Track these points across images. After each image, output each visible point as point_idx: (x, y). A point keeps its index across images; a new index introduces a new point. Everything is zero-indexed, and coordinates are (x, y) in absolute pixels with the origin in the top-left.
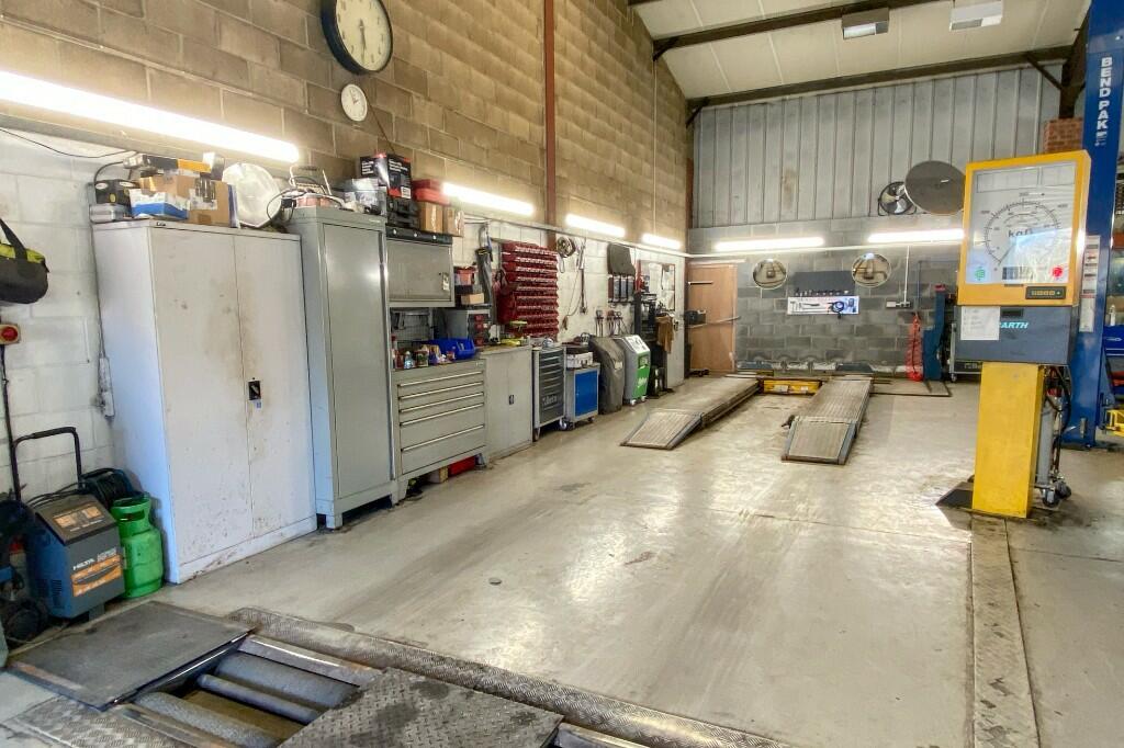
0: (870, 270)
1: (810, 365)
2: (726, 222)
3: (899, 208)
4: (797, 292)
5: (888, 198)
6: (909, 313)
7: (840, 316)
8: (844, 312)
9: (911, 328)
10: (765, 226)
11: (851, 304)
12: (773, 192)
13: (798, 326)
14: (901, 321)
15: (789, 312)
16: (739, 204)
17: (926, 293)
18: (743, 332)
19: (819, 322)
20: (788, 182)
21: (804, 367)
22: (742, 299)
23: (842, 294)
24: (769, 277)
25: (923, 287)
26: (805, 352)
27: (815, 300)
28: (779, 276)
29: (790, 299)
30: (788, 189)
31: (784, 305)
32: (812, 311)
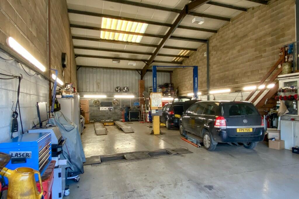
0: (114, 102)
1: (105, 120)
2: (85, 91)
3: (119, 91)
4: (102, 106)
5: (117, 89)
6: (122, 110)
7: (110, 111)
8: (111, 110)
9: (122, 112)
10: (94, 92)
11: (112, 108)
12: (95, 86)
13: (102, 113)
14: (120, 111)
15: (100, 110)
16: (88, 88)
17: (124, 106)
18: (91, 114)
19: (106, 112)
20: (98, 84)
22: (90, 107)
23: (110, 107)
24: (95, 103)
25: (124, 105)
26: (104, 118)
27: (105, 108)
28: (97, 103)
29: (100, 107)
30: (98, 86)
31: (99, 108)
32: (105, 110)
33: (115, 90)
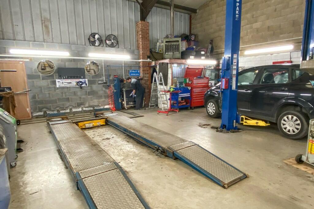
0: (88, 68)
1: (71, 109)
3: (97, 43)
4: (60, 77)
5: (92, 39)
6: (106, 85)
7: (81, 88)
8: (83, 86)
9: (107, 90)
10: (36, 42)
11: (85, 83)
12: (39, 27)
13: (62, 93)
14: (104, 89)
15: (58, 86)
17: (111, 78)
18: (34, 97)
19: (72, 90)
20: (46, 23)
21: (68, 111)
22: (30, 80)
23: (81, 78)
24: (42, 69)
25: (110, 76)
26: (68, 104)
27: (69, 81)
28: (48, 69)
29: (57, 80)
30: (47, 27)
31: (54, 83)
32: (68, 85)
33: (89, 39)
